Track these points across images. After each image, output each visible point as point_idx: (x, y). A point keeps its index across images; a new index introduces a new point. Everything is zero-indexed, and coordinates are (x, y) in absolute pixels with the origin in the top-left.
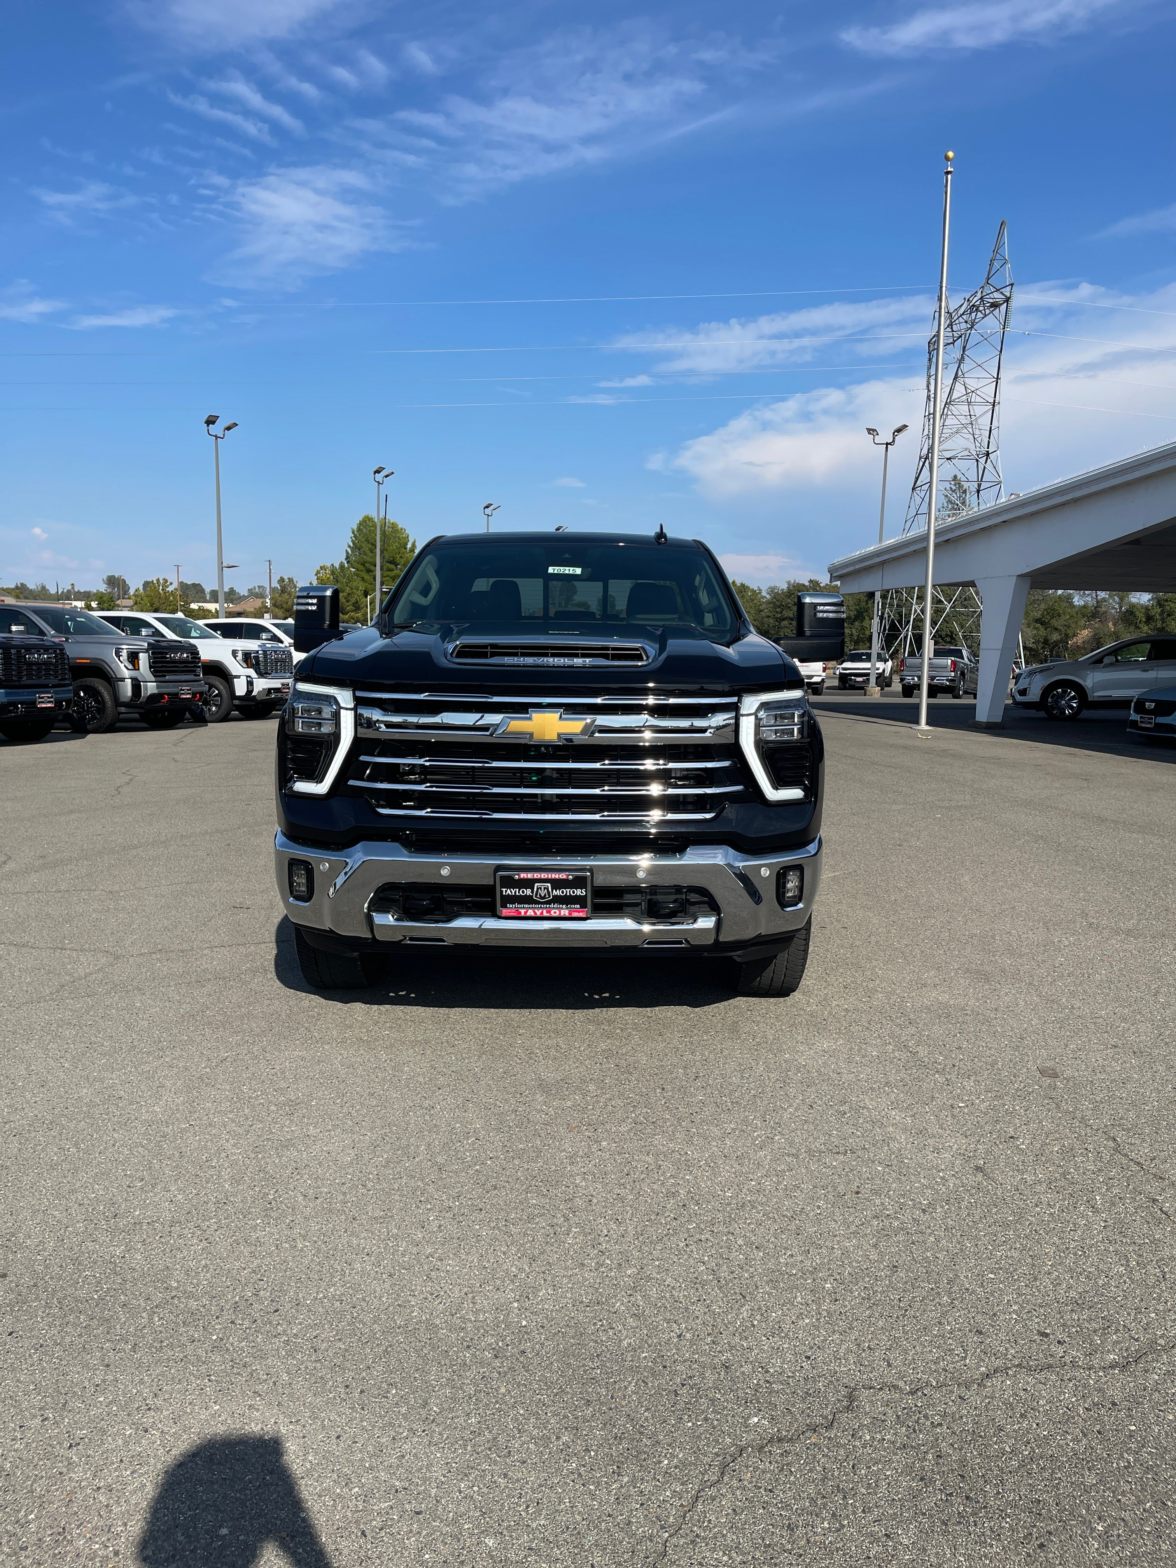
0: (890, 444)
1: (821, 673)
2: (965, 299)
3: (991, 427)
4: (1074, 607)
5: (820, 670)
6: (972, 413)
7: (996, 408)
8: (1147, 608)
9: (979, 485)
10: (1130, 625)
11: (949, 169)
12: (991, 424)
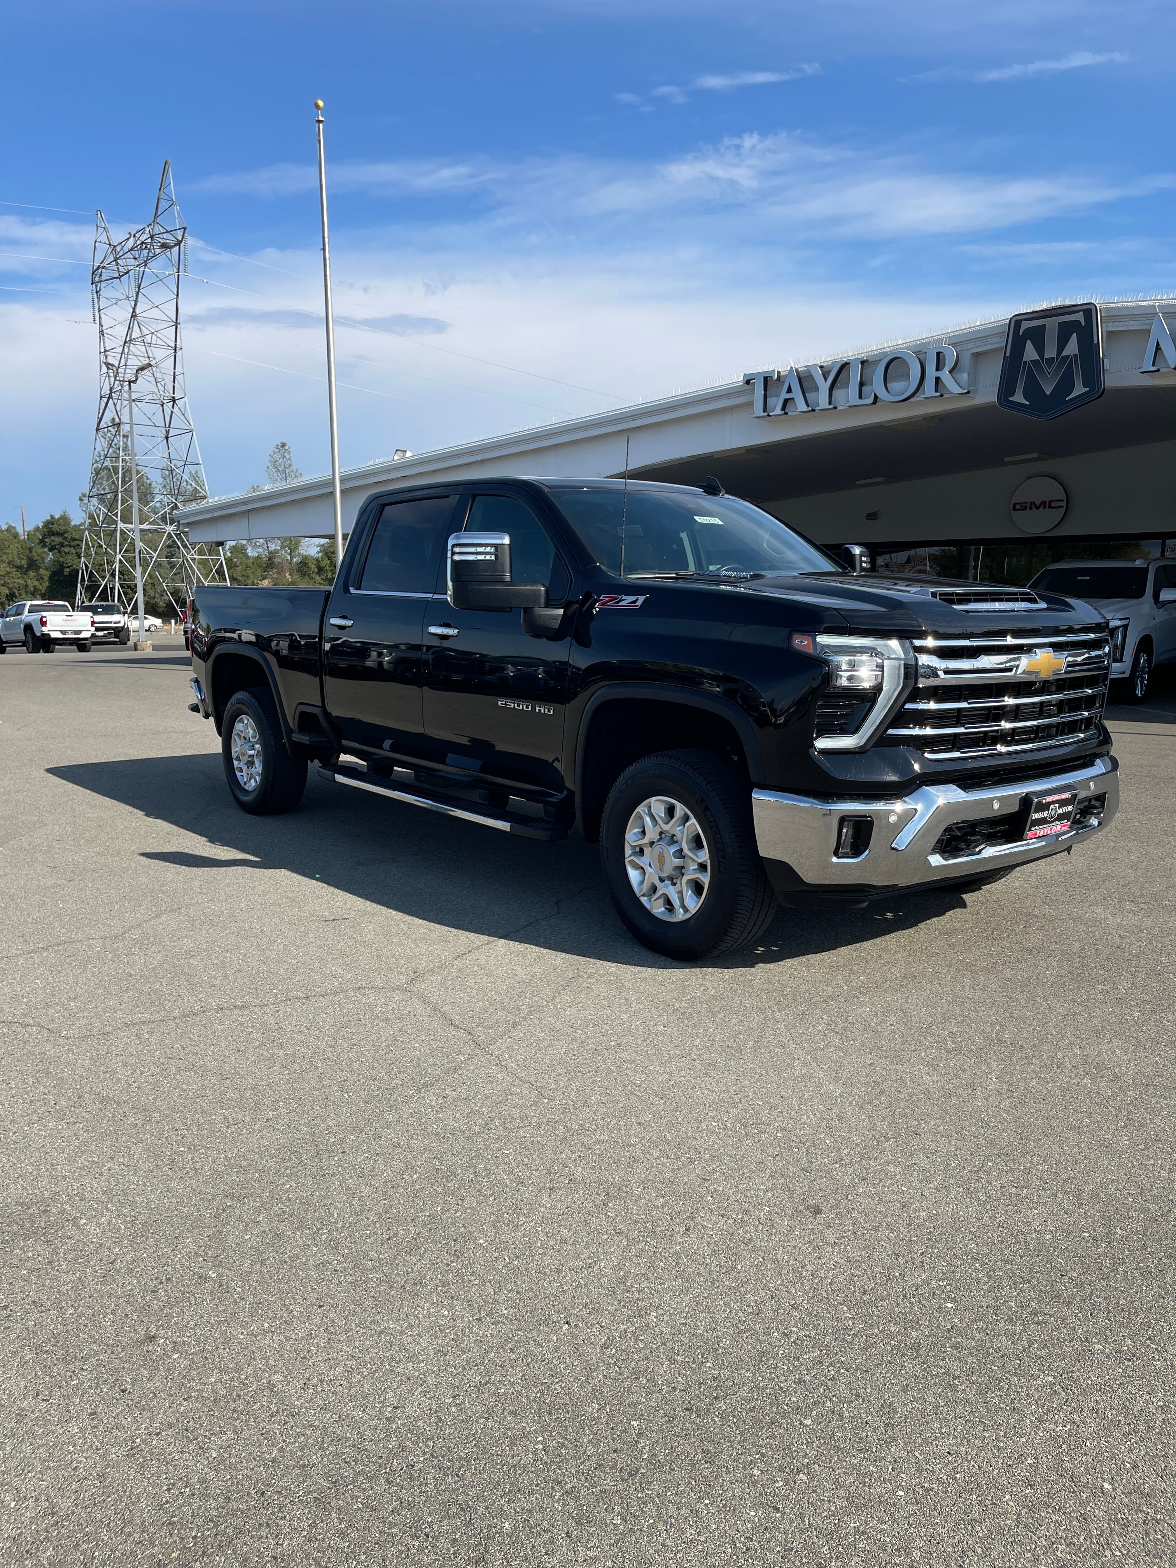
0: (133, 382)
1: (89, 627)
2: (130, 234)
3: (174, 373)
4: (248, 557)
5: (87, 625)
6: (151, 355)
7: (179, 354)
8: (317, 560)
9: (168, 432)
10: (305, 575)
11: (321, 118)
12: (175, 369)
